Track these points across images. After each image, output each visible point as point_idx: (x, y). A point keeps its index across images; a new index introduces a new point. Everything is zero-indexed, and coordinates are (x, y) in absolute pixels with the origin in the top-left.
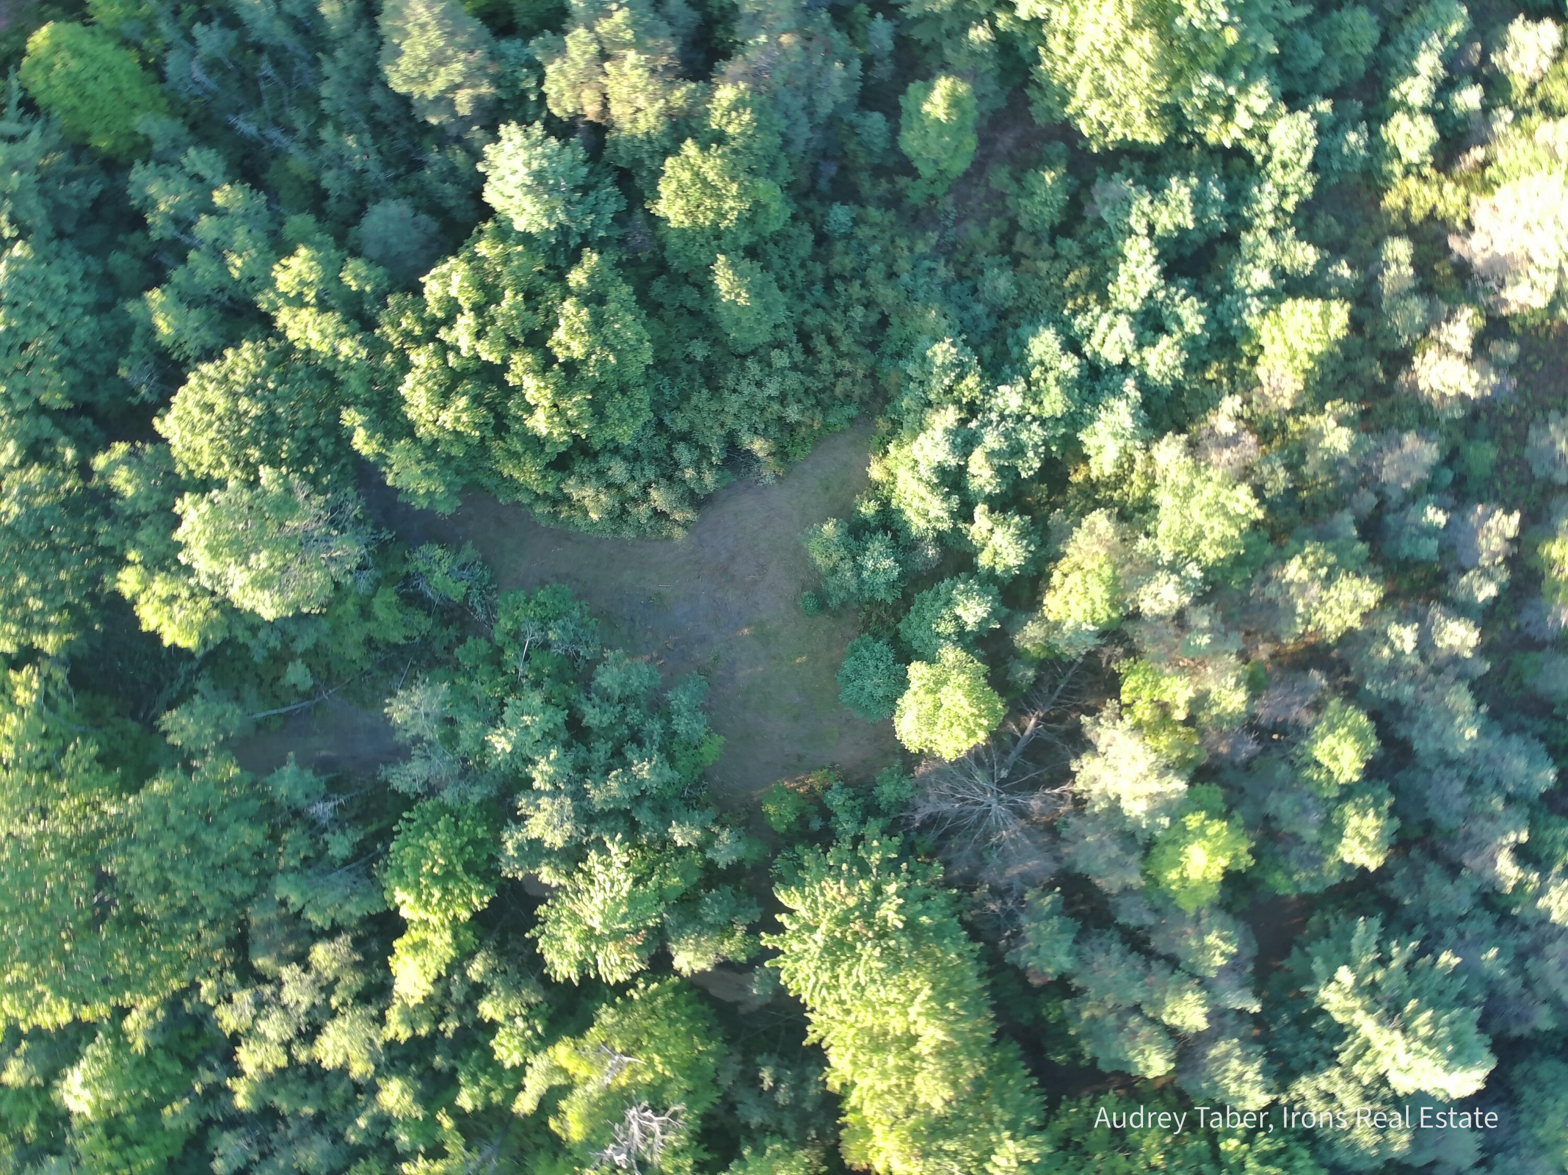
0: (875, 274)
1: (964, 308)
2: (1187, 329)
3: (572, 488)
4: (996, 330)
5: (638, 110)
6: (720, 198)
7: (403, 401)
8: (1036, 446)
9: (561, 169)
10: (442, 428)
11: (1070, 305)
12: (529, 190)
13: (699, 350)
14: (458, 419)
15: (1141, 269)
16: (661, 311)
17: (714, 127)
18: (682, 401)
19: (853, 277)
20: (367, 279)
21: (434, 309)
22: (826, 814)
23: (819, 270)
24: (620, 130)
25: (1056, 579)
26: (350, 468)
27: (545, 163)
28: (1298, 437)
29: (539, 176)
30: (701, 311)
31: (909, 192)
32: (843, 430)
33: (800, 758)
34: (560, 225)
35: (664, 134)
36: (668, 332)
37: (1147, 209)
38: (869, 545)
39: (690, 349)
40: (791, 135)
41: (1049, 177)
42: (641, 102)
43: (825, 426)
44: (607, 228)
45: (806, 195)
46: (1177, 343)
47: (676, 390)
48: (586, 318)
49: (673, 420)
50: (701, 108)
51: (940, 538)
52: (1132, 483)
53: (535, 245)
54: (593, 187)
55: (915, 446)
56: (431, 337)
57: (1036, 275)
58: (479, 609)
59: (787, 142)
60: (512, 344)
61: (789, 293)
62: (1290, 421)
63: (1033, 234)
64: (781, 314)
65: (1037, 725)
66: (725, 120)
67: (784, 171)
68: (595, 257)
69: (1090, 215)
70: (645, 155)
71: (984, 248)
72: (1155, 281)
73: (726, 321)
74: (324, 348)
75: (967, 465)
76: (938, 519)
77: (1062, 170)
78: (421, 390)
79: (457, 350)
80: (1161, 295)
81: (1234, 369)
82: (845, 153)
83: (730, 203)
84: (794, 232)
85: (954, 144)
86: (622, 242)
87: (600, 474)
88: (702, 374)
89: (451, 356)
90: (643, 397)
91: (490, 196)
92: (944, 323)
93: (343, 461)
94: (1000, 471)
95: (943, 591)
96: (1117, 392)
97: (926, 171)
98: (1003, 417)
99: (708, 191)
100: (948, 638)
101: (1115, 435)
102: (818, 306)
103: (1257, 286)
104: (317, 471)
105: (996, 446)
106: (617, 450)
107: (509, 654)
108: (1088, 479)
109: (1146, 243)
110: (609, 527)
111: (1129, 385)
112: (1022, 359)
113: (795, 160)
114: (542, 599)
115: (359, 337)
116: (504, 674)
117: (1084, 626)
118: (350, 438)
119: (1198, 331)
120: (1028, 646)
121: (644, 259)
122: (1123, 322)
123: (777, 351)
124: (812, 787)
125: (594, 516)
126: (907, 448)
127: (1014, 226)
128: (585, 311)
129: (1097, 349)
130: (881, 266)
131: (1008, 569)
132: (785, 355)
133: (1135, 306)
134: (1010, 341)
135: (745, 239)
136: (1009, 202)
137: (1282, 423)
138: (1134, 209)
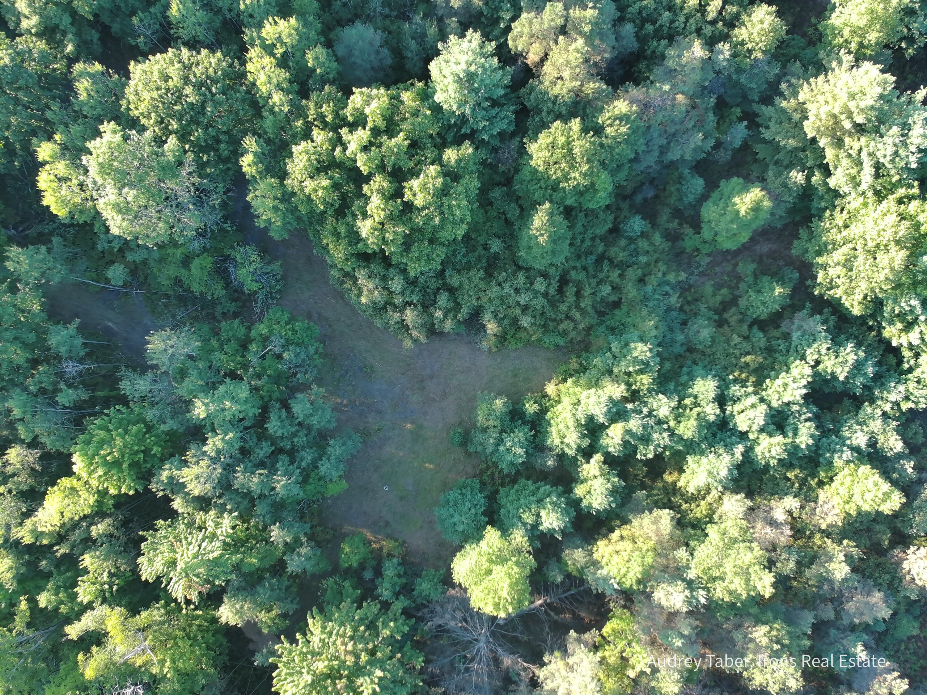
0: (632, 274)
1: (671, 330)
2: (798, 441)
3: (361, 275)
4: (680, 355)
5: (561, 78)
6: (572, 167)
7: (290, 155)
8: (659, 445)
9: (487, 81)
10: (302, 189)
11: (736, 374)
12: (459, 80)
13: (495, 246)
14: (315, 191)
15: (795, 386)
16: (489, 208)
17: (600, 121)
18: (464, 268)
19: (617, 266)
20: (322, 65)
21: (348, 113)
22: (378, 573)
23: (601, 248)
24: (541, 83)
25: (615, 536)
26: (231, 172)
27: (480, 71)
28: (815, 548)
29: (471, 77)
30: (513, 225)
31: (687, 238)
32: (548, 348)
33: (387, 524)
34: (464, 115)
35: (565, 104)
36: (484, 223)
37: (824, 351)
38: (516, 431)
39: (491, 242)
40: (642, 157)
41: (778, 290)
42: (566, 74)
43: (540, 340)
44: (492, 136)
45: (625, 198)
46: (785, 444)
47: (465, 260)
48: (438, 186)
49: (451, 276)
50: (600, 104)
51: (562, 456)
52: (698, 506)
53: (440, 116)
54: (500, 105)
55: (585, 393)
56: (335, 128)
57: (728, 341)
58: (259, 305)
59: (636, 160)
60: (382, 168)
61: (573, 250)
62: (818, 536)
63: (742, 313)
64: (559, 260)
65: (541, 606)
66: (608, 122)
67: (622, 175)
68: (470, 150)
69: (784, 328)
70: (545, 109)
71: (707, 302)
72: (798, 398)
73: (523, 242)
74: (264, 89)
75: (607, 427)
76: (568, 445)
77: (787, 291)
78: (305, 157)
79: (345, 149)
80: (795, 408)
81: (806, 480)
82: (665, 189)
83: (576, 174)
84: (602, 215)
85: (735, 232)
86: (495, 150)
87: (385, 278)
88: (488, 261)
89: (338, 150)
90: (441, 253)
91: (433, 67)
92: (654, 332)
93: (230, 166)
94: (625, 444)
95: (542, 490)
96: (729, 448)
97: (706, 234)
98: (650, 414)
99: (568, 158)
100: (524, 524)
101: (710, 473)
102: (585, 268)
103: (855, 443)
104: (208, 161)
105: (634, 430)
106: (404, 271)
107: (253, 347)
108: (674, 483)
109: (808, 371)
110: (369, 312)
111: (739, 449)
112: (686, 386)
113: (634, 173)
114: (297, 328)
115: (291, 96)
116: (243, 356)
117: (612, 581)
118: (242, 155)
119: (803, 446)
120: (570, 563)
121: (500, 170)
122: (763, 408)
123: (542, 279)
124: (381, 548)
125: (364, 300)
126: (579, 389)
127: (734, 301)
128: (440, 180)
129: (735, 413)
130: (639, 272)
131: (590, 506)
132: (545, 285)
133: (775, 404)
134: (685, 369)
135: (570, 202)
136: (742, 286)
137: (812, 533)
138: (815, 346)
